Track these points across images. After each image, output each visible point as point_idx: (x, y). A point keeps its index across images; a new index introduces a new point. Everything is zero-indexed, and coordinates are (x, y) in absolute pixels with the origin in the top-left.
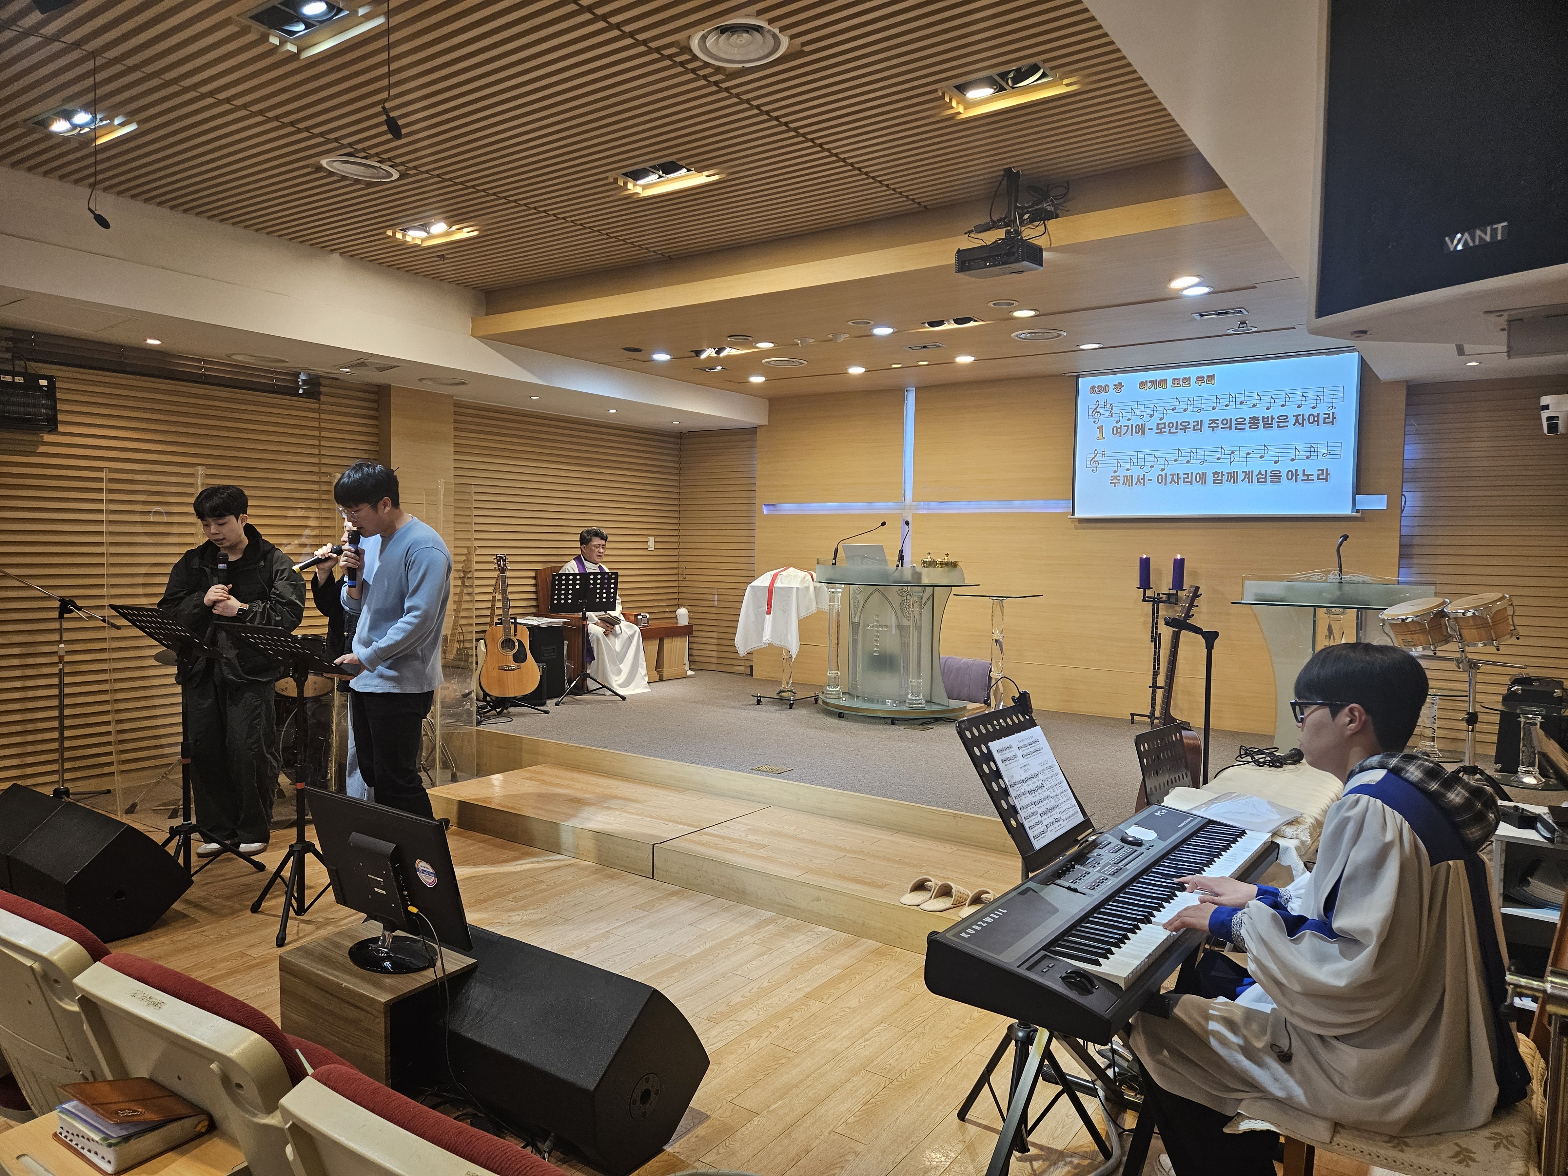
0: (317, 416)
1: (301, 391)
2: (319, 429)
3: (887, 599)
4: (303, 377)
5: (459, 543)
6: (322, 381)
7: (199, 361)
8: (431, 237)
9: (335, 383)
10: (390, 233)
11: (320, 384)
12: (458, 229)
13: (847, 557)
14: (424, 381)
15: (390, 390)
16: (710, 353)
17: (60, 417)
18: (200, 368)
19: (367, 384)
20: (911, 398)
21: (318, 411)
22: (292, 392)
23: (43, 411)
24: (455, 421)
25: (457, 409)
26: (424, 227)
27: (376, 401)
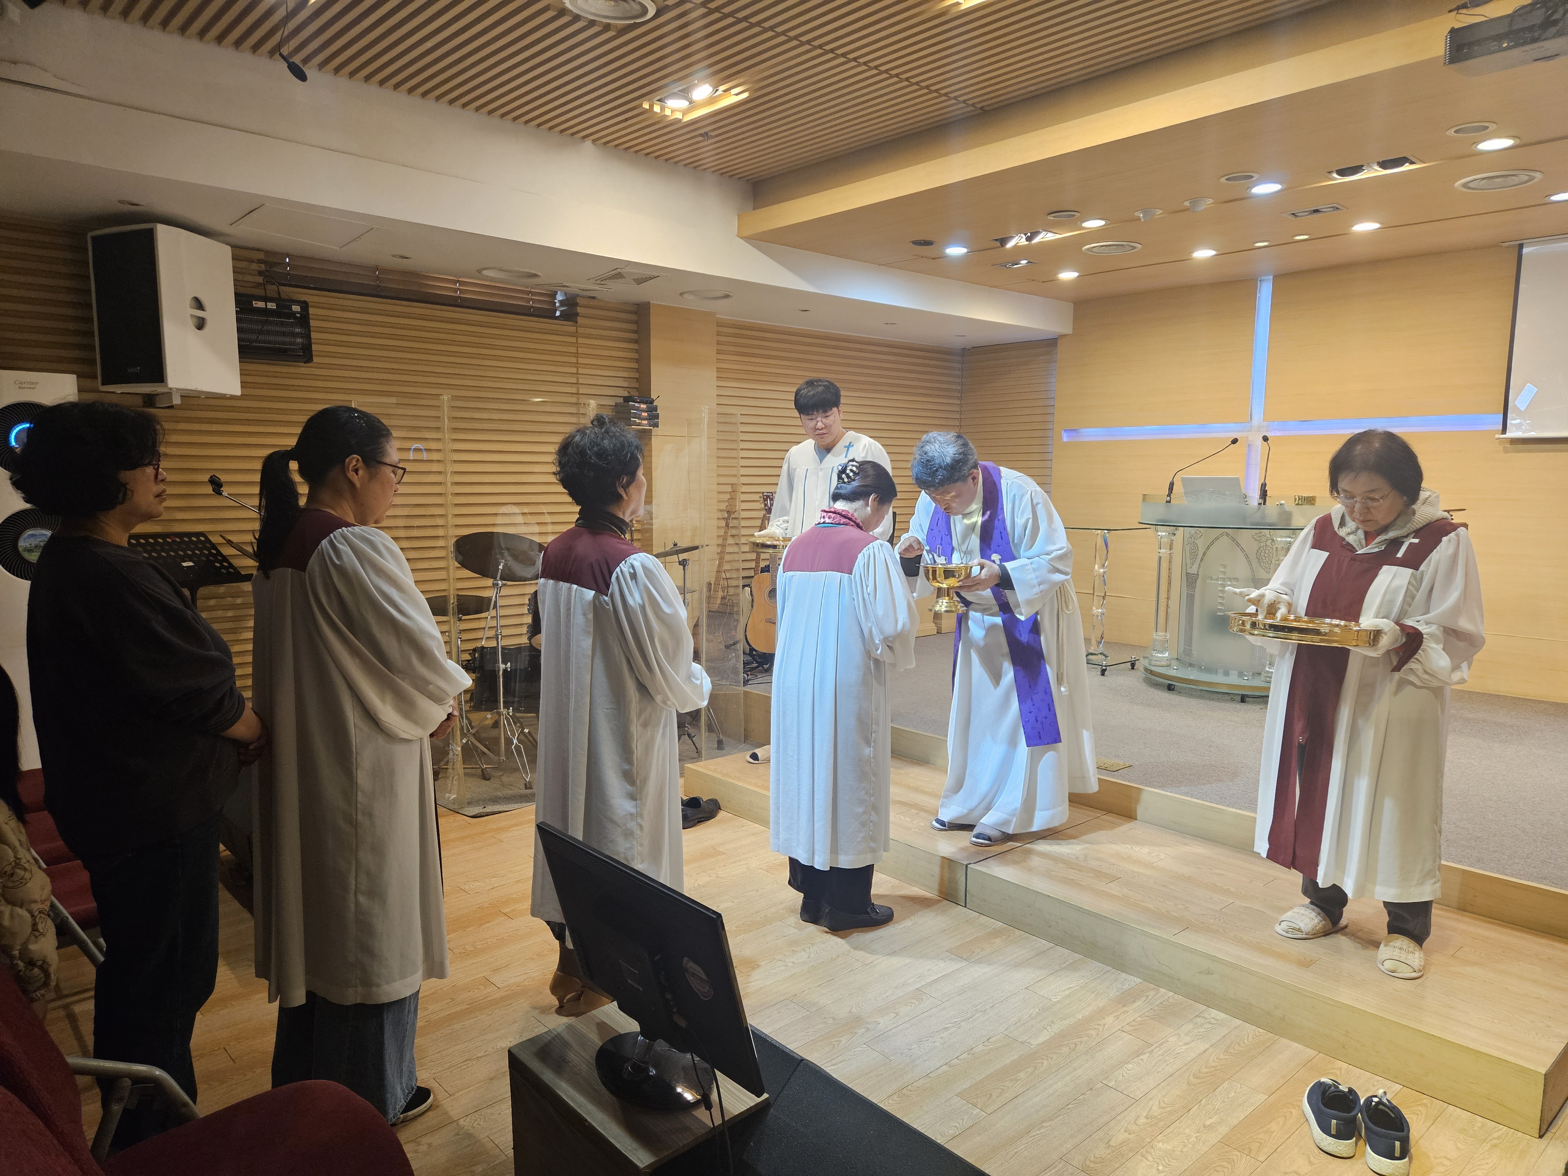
0: (573, 340)
1: (558, 314)
2: (577, 355)
3: (1238, 545)
4: (560, 297)
5: (723, 480)
6: (579, 300)
7: (455, 282)
8: (693, 106)
9: (592, 303)
10: (646, 106)
11: (576, 304)
12: (725, 91)
13: (1186, 493)
14: (685, 296)
15: (649, 308)
16: (1018, 241)
17: (314, 347)
18: (456, 290)
19: (626, 303)
20: (1265, 292)
21: (575, 335)
22: (548, 314)
23: (299, 340)
24: (719, 343)
25: (721, 329)
26: (685, 93)
27: (636, 322)
